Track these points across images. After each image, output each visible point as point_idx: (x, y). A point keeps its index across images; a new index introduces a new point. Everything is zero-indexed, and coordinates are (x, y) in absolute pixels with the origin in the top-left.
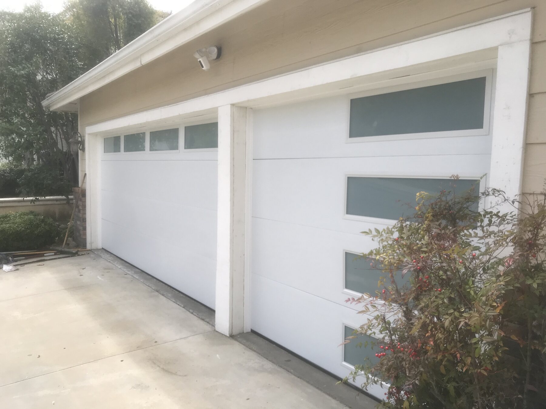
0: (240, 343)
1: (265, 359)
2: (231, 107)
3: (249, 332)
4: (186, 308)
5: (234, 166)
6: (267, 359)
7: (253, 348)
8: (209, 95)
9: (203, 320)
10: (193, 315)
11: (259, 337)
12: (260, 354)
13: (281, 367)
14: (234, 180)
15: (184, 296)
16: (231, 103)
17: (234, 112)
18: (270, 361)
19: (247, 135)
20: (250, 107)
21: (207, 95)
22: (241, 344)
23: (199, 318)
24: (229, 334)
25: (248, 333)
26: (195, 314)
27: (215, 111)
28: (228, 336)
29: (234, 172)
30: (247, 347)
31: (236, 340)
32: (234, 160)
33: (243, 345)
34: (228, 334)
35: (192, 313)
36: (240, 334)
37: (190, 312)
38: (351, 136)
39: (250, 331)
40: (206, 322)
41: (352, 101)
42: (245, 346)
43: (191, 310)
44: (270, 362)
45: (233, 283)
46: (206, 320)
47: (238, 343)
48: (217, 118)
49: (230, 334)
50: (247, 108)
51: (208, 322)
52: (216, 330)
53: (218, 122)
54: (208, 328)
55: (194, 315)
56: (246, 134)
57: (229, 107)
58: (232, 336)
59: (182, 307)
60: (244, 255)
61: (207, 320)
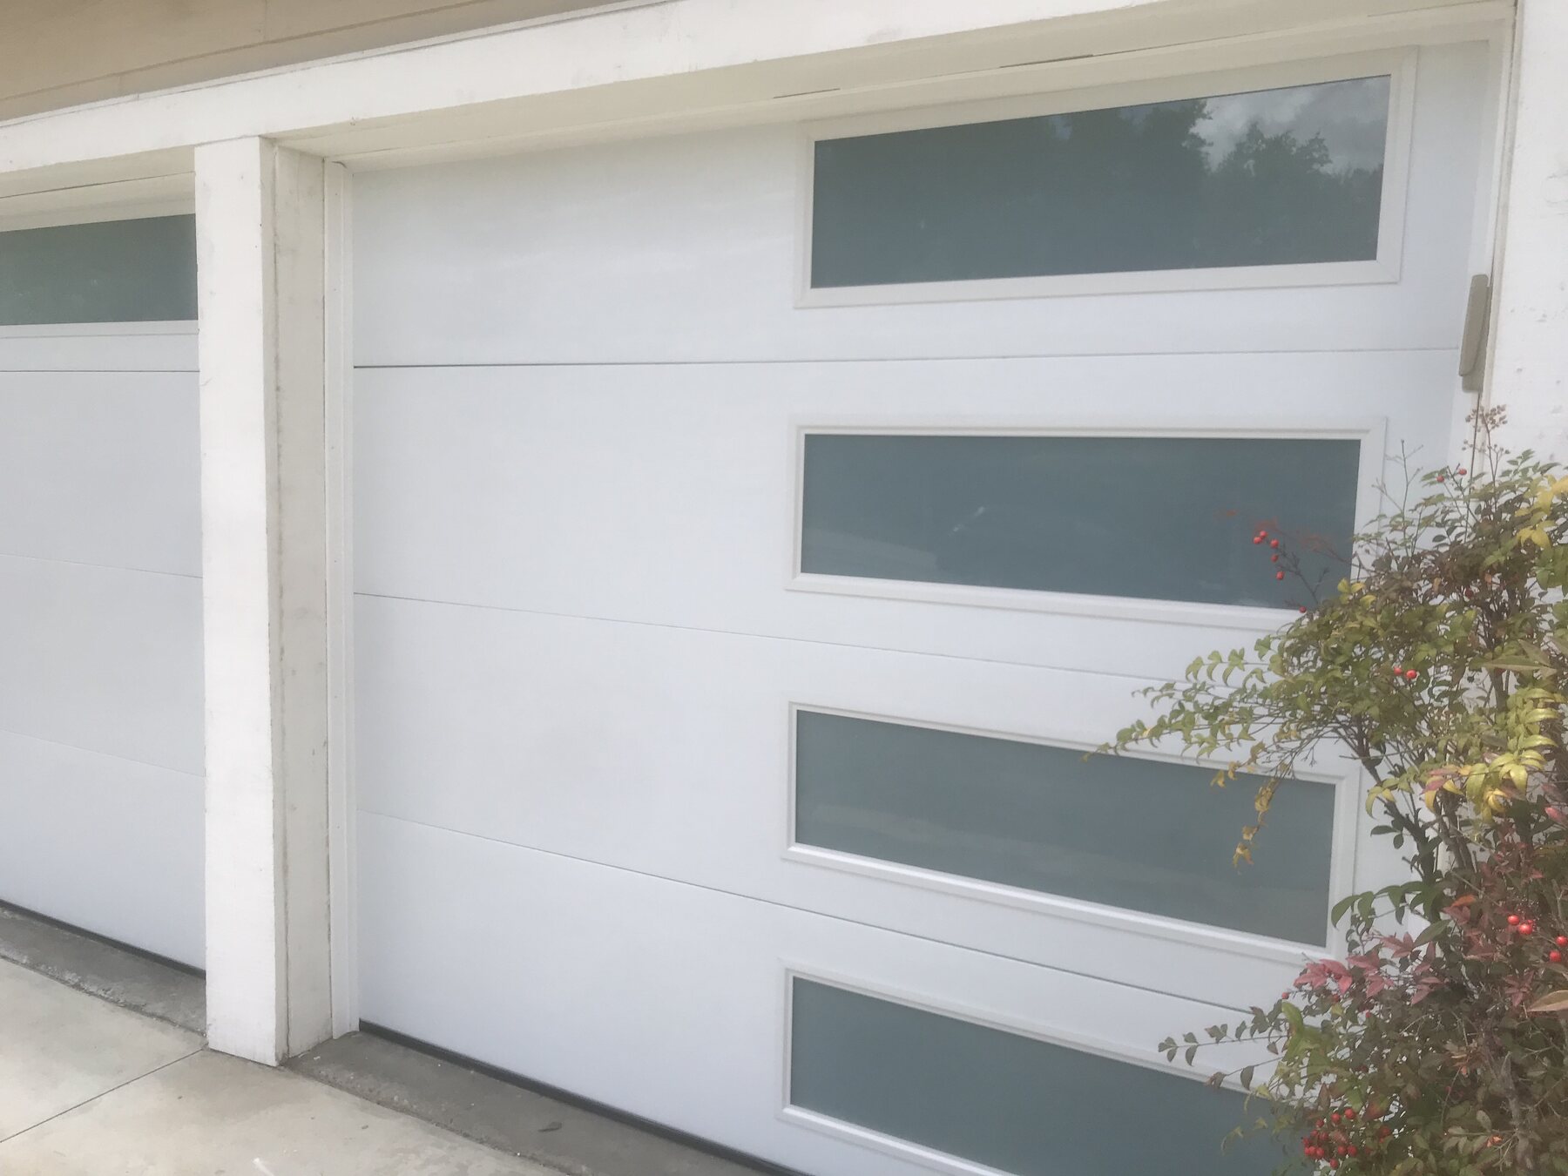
0: (332, 1084)
1: (460, 1139)
2: (261, 149)
3: (355, 1033)
4: (42, 968)
5: (278, 389)
6: (466, 1136)
7: (396, 1098)
8: (142, 95)
9: (136, 1008)
10: (85, 996)
11: (401, 1049)
12: (429, 1120)
13: (533, 1159)
14: (279, 446)
15: (17, 917)
16: (263, 132)
17: (274, 170)
18: (482, 1142)
19: (326, 271)
20: (339, 160)
21: (135, 96)
22: (336, 1091)
23: (116, 1002)
24: (276, 1055)
25: (348, 1035)
26: (93, 989)
27: (178, 161)
28: (273, 1063)
29: (278, 414)
30: (366, 1098)
31: (311, 1075)
32: (277, 368)
33: (348, 1090)
34: (274, 1058)
35: (77, 987)
36: (318, 1048)
37: (65, 982)
38: (821, 277)
39: (355, 1026)
40: (152, 1015)
41: (821, 146)
42: (357, 1094)
43: (68, 976)
44: (486, 1148)
45: (285, 855)
46: (149, 1009)
47: (326, 1087)
48: (190, 197)
49: (280, 1057)
50: (327, 160)
51: (162, 1018)
52: (212, 1046)
53: (194, 216)
54: (170, 1042)
55: (91, 994)
56: (324, 263)
57: (252, 151)
58: (289, 1063)
59: (24, 965)
60: (326, 743)
61: (159, 1008)
